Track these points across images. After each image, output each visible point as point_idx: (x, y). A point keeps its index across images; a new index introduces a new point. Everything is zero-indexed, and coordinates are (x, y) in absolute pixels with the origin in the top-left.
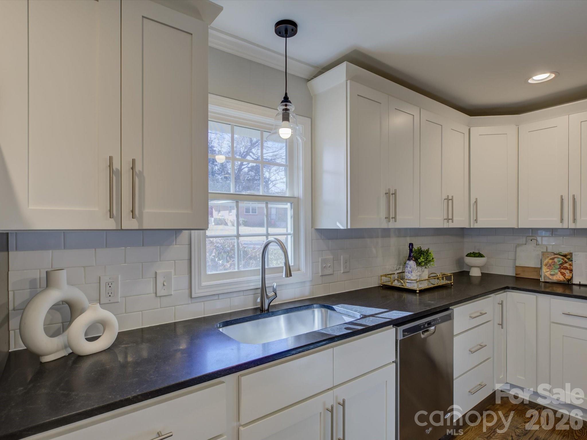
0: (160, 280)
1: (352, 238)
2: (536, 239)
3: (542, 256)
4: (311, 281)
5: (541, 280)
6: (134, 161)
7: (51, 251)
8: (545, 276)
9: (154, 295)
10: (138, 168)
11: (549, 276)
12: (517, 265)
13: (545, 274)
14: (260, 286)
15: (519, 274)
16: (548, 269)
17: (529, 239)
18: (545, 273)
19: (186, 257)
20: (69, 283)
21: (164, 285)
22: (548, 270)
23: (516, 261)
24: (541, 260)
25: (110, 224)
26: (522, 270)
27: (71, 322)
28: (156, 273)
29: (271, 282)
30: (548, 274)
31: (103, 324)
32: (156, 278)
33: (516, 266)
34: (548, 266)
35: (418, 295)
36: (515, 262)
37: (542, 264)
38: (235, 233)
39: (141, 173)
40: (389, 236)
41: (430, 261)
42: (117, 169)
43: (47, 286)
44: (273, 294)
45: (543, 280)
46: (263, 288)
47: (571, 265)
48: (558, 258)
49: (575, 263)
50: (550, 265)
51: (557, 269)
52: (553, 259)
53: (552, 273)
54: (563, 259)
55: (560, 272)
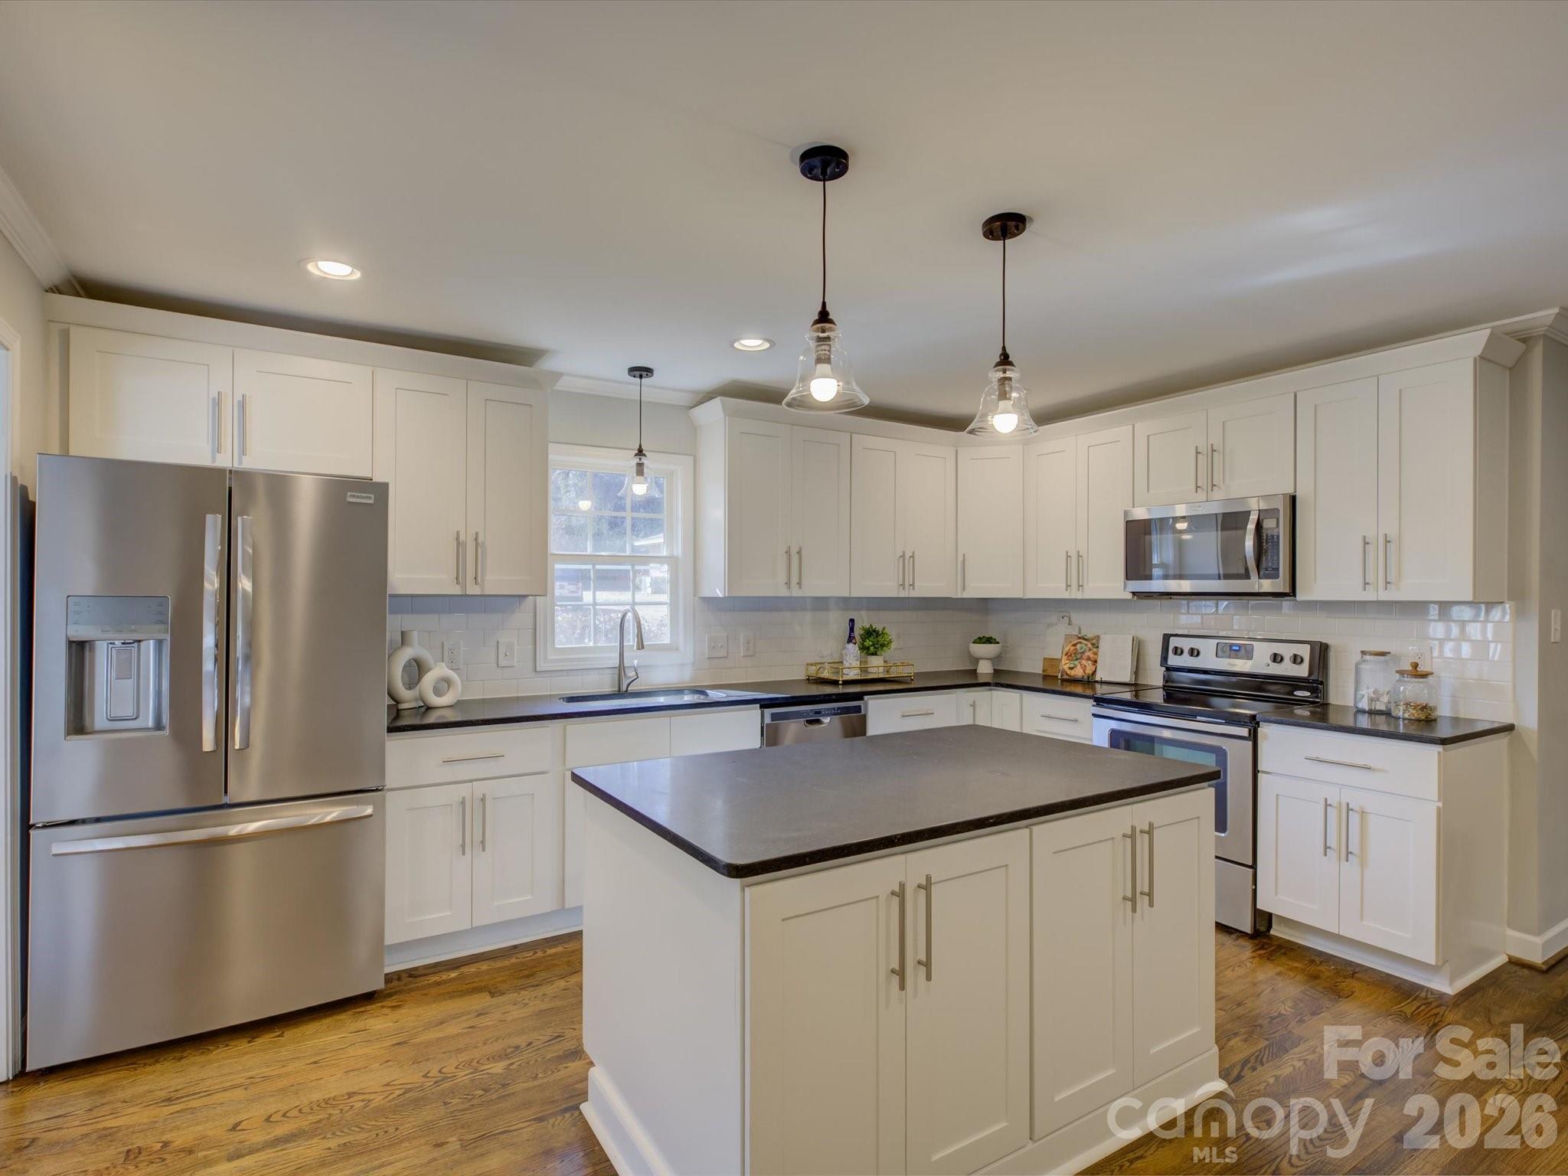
0: (502, 650)
1: (759, 611)
2: (1068, 615)
3: (1065, 641)
4: (693, 664)
6: (477, 534)
7: (400, 616)
8: (1064, 671)
9: (496, 665)
10: (481, 539)
11: (1068, 670)
13: (1063, 668)
14: (617, 665)
18: (1064, 666)
19: (531, 626)
20: (419, 644)
21: (506, 655)
22: (1068, 661)
24: (1062, 648)
25: (456, 590)
27: (419, 679)
28: (498, 642)
29: (633, 659)
30: (1066, 667)
31: (448, 682)
32: (498, 647)
34: (1068, 655)
35: (840, 686)
37: (1063, 653)
38: (591, 601)
39: (483, 543)
40: (826, 609)
41: (883, 646)
42: (463, 542)
43: (402, 644)
44: (634, 673)
45: (1060, 676)
46: (621, 668)
47: (1096, 654)
48: (1080, 643)
49: (1101, 650)
50: (1071, 655)
51: (1077, 659)
52: (1075, 645)
53: (1071, 666)
54: (1086, 645)
55: (1081, 665)
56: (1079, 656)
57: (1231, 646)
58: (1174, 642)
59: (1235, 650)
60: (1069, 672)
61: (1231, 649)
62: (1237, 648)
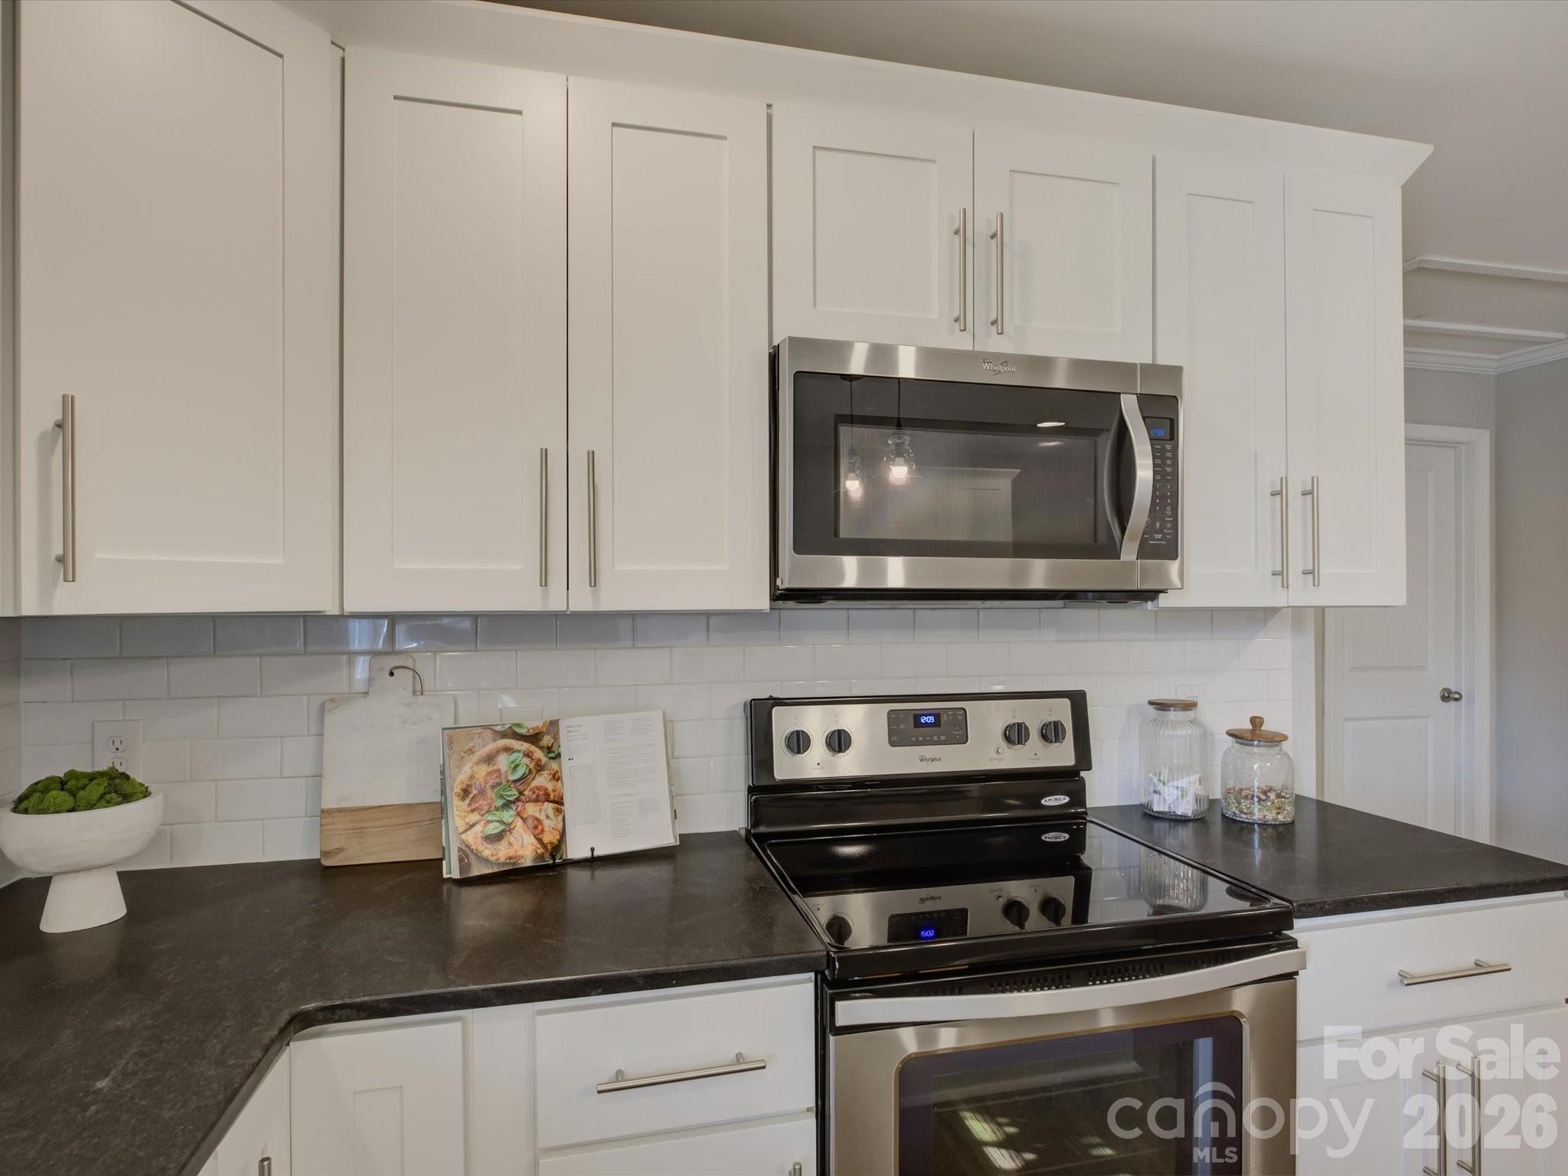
2: (410, 664)
3: (447, 750)
5: (445, 876)
8: (466, 855)
11: (481, 848)
12: (326, 806)
13: (463, 842)
15: (340, 850)
16: (473, 811)
17: (382, 669)
18: (463, 836)
22: (474, 818)
23: (320, 782)
24: (443, 773)
26: (350, 825)
30: (473, 838)
33: (322, 811)
34: (471, 796)
36: (317, 793)
37: (448, 790)
45: (456, 875)
47: (556, 777)
48: (508, 750)
49: (566, 766)
50: (482, 792)
51: (507, 805)
52: (490, 759)
53: (494, 828)
54: (528, 755)
55: (524, 820)
56: (513, 793)
57: (917, 716)
58: (783, 721)
59: (926, 725)
60: (487, 851)
61: (918, 724)
62: (931, 719)
